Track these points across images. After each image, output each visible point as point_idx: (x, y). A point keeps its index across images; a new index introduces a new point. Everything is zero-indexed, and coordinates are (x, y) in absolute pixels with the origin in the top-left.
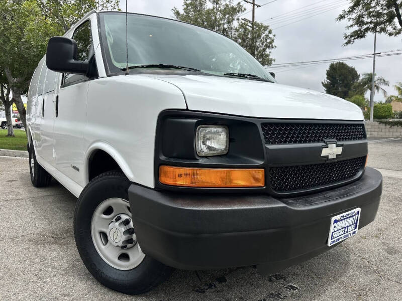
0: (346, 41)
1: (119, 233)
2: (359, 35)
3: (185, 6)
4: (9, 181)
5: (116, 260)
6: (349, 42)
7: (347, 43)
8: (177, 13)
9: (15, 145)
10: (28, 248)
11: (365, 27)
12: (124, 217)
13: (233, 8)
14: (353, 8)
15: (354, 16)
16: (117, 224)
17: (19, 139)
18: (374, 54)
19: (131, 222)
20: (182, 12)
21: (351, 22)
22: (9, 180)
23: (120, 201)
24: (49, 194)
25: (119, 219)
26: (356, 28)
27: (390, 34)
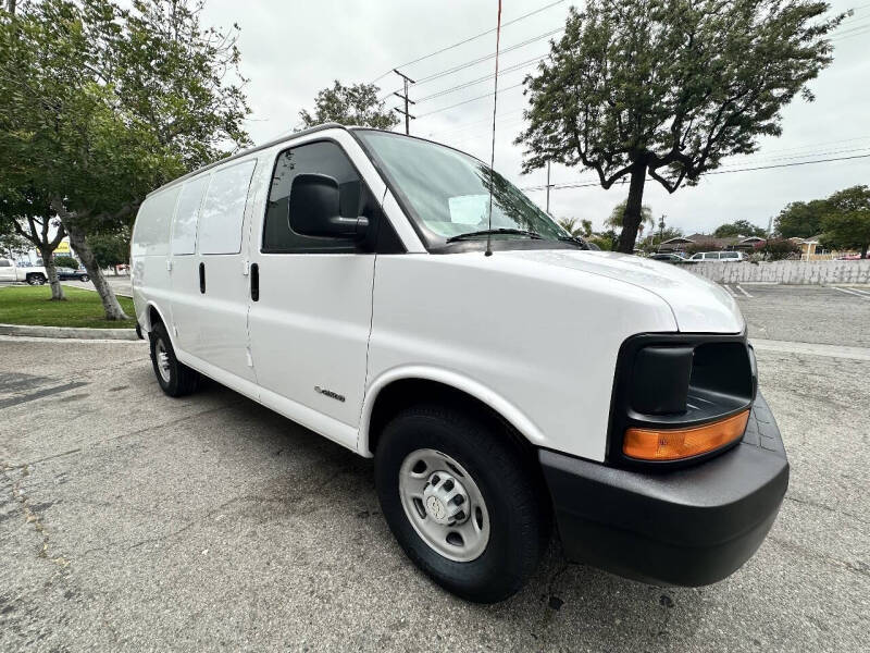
0: (524, 169)
1: (440, 505)
2: (539, 163)
3: (319, 110)
4: (115, 390)
5: (444, 543)
6: (527, 171)
7: (524, 173)
8: (308, 119)
9: (81, 317)
10: (254, 533)
11: (543, 154)
12: (444, 477)
13: (384, 117)
14: (531, 131)
15: (531, 140)
16: (436, 489)
17: (79, 305)
18: (548, 187)
19: (456, 484)
20: (315, 118)
21: (528, 148)
22: (113, 386)
23: (434, 453)
24: (206, 410)
25: (436, 481)
26: (533, 155)
27: (568, 164)
